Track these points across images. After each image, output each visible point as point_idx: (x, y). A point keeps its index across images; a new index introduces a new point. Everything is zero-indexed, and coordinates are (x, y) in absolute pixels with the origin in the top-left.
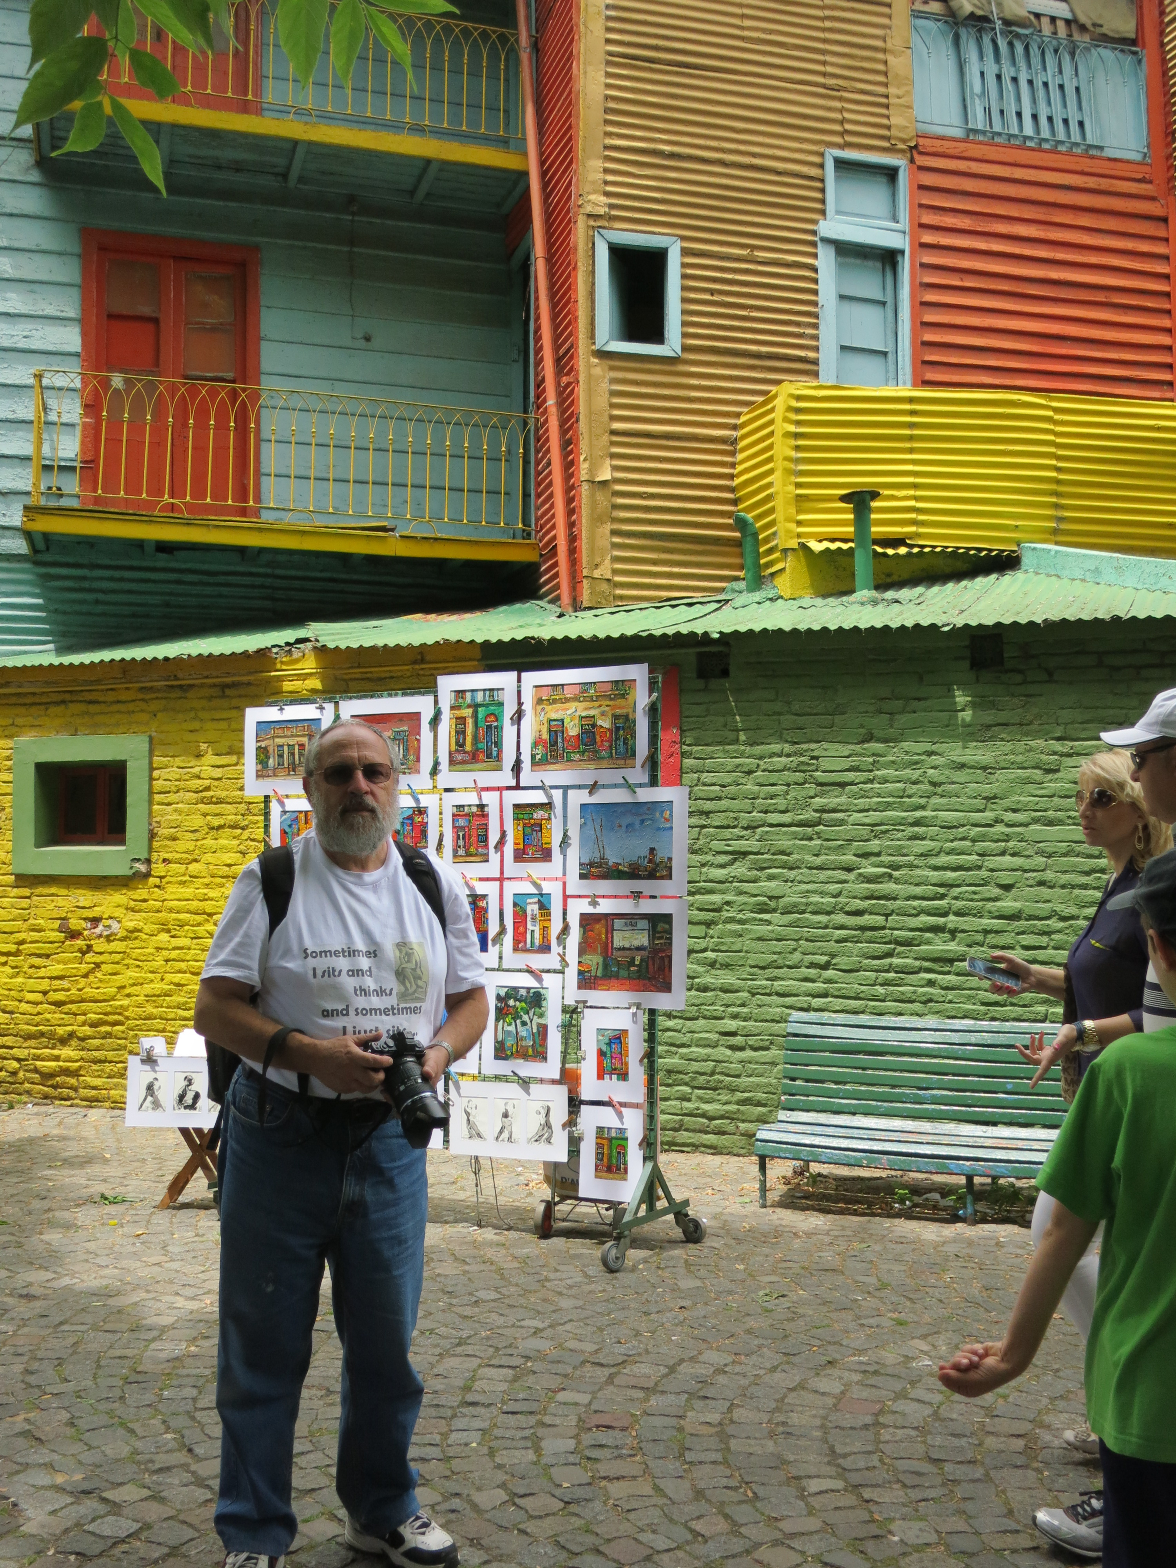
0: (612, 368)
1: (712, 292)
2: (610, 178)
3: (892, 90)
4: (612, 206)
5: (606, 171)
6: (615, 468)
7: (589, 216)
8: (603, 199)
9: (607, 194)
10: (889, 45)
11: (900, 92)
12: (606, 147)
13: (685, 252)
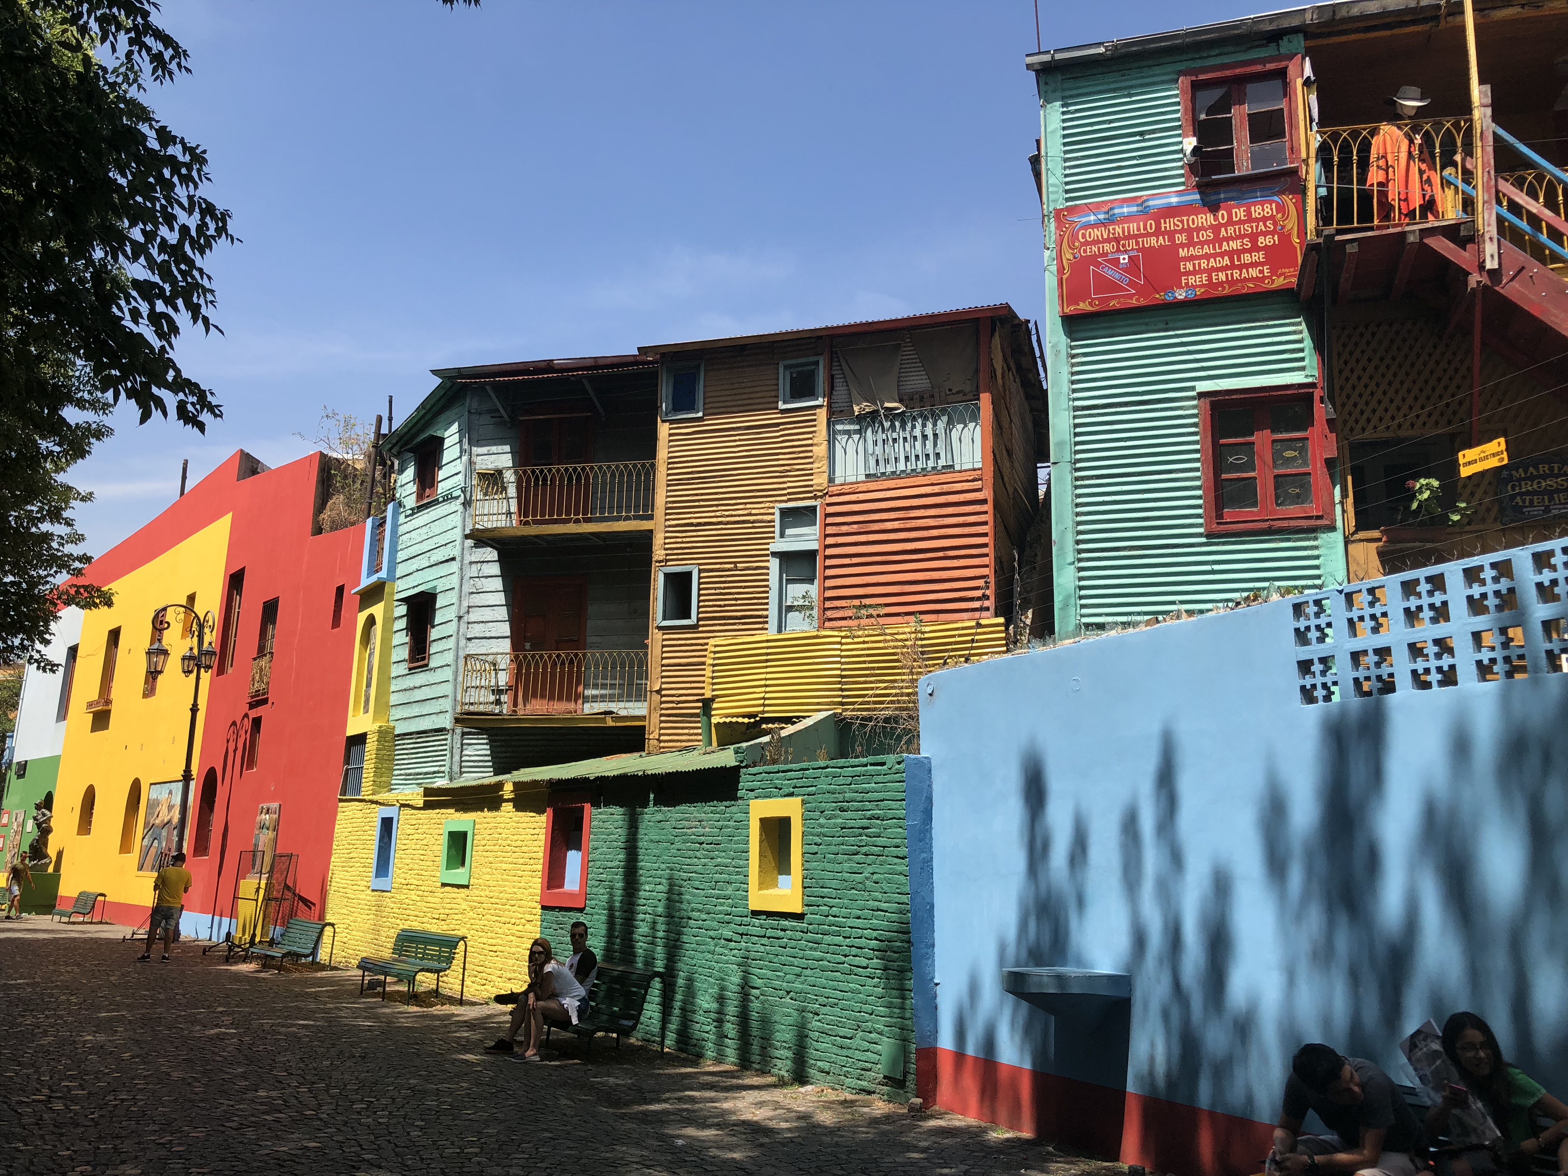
0: (664, 634)
1: (715, 589)
2: (667, 541)
3: (815, 465)
4: (667, 555)
5: (666, 538)
6: (662, 683)
7: (656, 562)
8: (664, 552)
9: (666, 549)
10: (815, 441)
11: (819, 465)
12: (666, 527)
13: (700, 571)
